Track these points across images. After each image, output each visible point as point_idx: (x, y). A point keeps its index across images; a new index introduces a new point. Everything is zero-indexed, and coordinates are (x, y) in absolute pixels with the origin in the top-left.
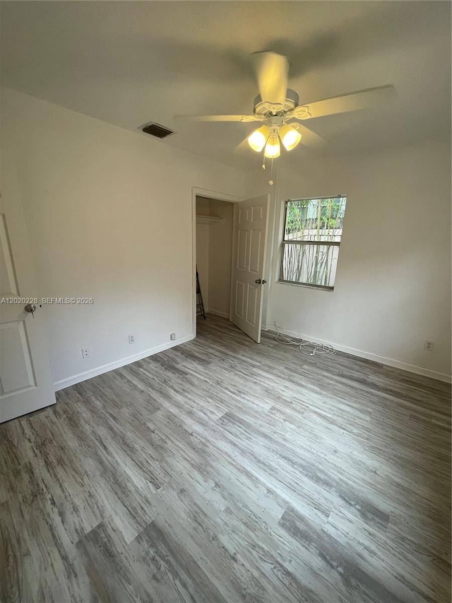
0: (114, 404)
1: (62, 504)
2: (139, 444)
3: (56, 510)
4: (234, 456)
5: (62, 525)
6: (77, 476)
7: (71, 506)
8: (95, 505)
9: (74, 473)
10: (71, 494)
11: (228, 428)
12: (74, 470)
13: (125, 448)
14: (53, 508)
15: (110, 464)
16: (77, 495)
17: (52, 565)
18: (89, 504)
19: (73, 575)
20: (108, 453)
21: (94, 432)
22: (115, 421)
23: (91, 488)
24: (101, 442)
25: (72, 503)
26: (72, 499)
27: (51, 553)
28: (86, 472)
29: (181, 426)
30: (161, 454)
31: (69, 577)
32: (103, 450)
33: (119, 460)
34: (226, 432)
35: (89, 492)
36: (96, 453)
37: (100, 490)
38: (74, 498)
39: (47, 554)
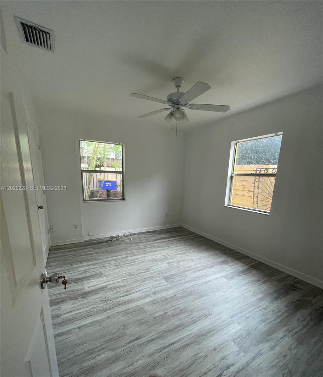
0: (114, 340)
1: (221, 369)
2: (175, 322)
3: (225, 373)
4: (195, 284)
5: (235, 365)
6: (197, 363)
7: (222, 361)
8: (221, 346)
9: (194, 365)
10: (213, 363)
11: (176, 281)
12: (190, 366)
13: (176, 330)
14: (223, 375)
15: (189, 339)
16: (214, 359)
17: (259, 365)
18: (221, 350)
19: (261, 352)
20: (179, 342)
21: (150, 355)
22: (141, 338)
23: (209, 350)
24: (165, 348)
25: (220, 361)
26: (217, 362)
27: (252, 368)
28: (195, 355)
29: (166, 299)
30: (188, 311)
31: (262, 354)
32: (175, 345)
33: (187, 334)
34: (178, 282)
35: (212, 351)
36: (177, 350)
37: (211, 344)
38: (216, 361)
39: (254, 370)
